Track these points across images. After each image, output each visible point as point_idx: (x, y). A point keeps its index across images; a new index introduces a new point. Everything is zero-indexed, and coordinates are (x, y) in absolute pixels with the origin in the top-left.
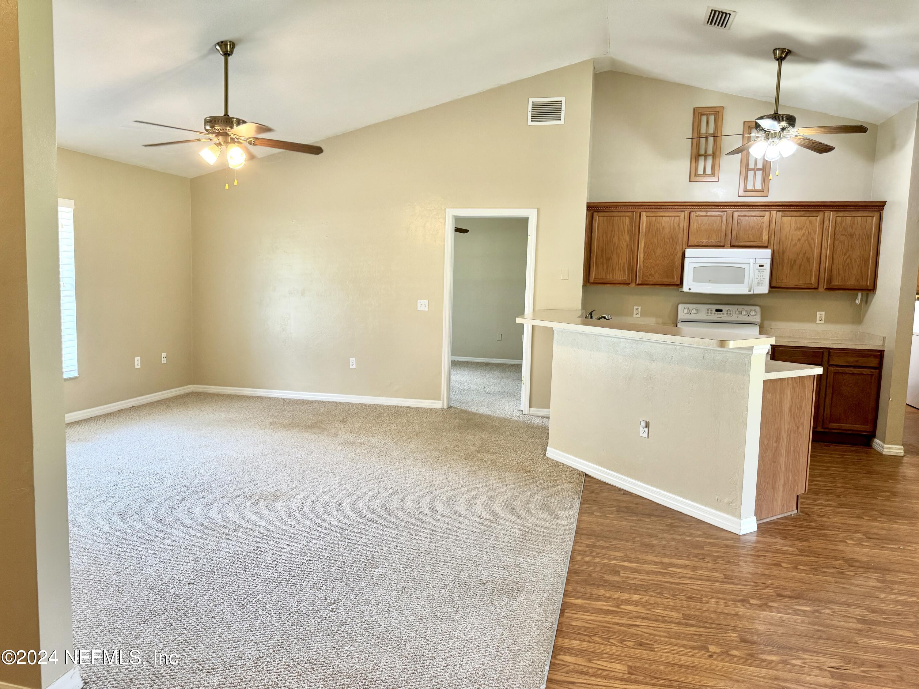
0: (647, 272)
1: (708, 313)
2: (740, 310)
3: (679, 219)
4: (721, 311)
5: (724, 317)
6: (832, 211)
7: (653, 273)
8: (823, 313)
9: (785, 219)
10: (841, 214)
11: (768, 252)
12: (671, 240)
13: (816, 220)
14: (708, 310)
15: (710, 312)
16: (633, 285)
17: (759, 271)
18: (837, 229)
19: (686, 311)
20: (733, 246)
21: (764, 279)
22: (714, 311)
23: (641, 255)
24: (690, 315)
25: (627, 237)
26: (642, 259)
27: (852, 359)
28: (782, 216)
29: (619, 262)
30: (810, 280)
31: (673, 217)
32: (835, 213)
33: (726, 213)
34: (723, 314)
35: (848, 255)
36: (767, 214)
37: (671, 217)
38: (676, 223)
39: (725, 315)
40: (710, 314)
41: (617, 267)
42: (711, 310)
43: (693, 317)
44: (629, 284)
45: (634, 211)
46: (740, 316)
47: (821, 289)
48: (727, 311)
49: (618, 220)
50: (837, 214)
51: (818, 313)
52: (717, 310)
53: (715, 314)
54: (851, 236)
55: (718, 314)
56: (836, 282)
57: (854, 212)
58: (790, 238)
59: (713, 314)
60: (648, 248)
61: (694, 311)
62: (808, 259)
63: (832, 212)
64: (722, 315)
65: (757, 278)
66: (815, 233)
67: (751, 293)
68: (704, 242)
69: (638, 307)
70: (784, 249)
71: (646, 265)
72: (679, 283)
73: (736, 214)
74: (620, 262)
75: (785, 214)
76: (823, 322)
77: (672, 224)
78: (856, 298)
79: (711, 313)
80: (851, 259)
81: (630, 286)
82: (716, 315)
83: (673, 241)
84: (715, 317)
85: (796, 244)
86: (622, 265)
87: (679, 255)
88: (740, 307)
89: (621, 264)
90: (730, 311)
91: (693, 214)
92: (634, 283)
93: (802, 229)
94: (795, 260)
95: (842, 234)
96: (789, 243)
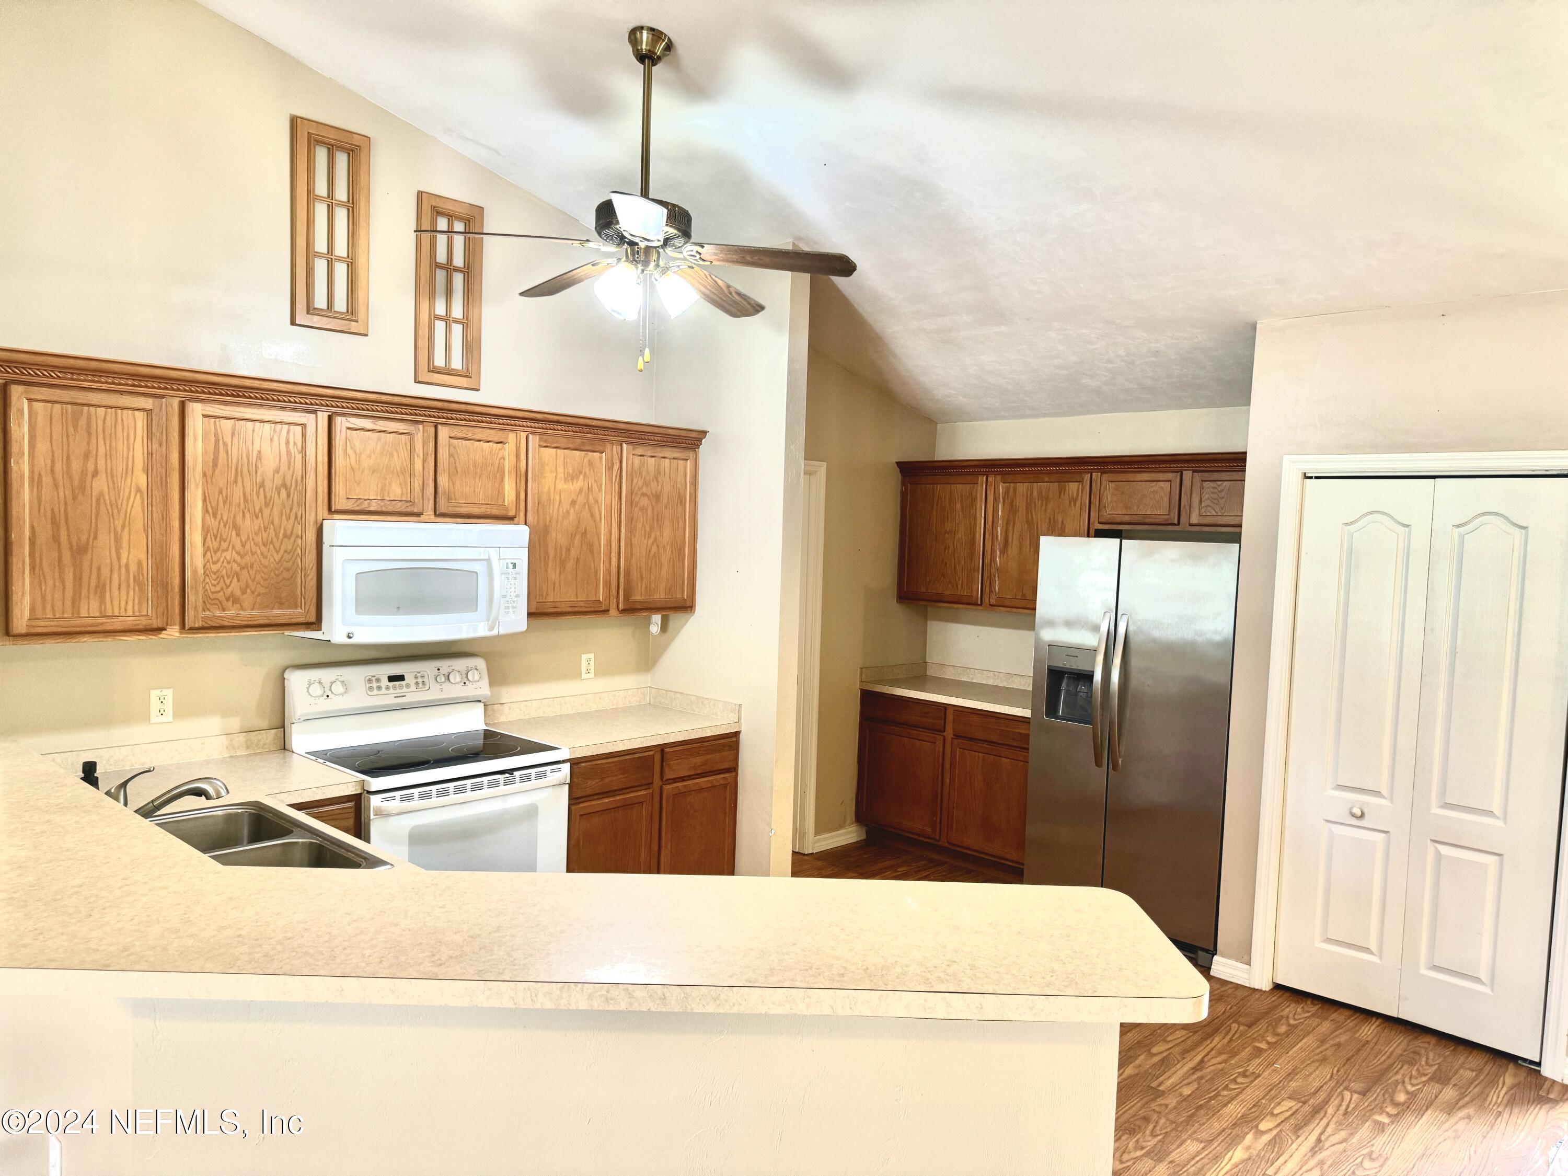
0: (218, 588)
1: (371, 688)
2: (444, 670)
3: (304, 435)
4: (401, 678)
5: (409, 694)
6: (627, 443)
7: (238, 593)
8: (592, 656)
9: (549, 454)
10: (640, 450)
11: (520, 533)
12: (284, 493)
13: (601, 458)
14: (370, 681)
15: (375, 685)
16: (173, 632)
17: (510, 578)
18: (635, 482)
19: (316, 690)
20: (440, 515)
22: (385, 682)
23: (195, 537)
24: (329, 700)
25: (141, 479)
26: (199, 550)
28: (540, 446)
29: (119, 559)
30: (596, 593)
31: (285, 427)
32: (631, 447)
33: (421, 427)
34: (408, 686)
35: (653, 537)
36: (511, 437)
37: (279, 426)
38: (295, 444)
39: (413, 688)
40: (375, 692)
41: (116, 576)
42: (378, 680)
43: (337, 703)
44: (160, 630)
46: (447, 685)
47: (613, 612)
48: (416, 677)
49: (108, 423)
50: (634, 449)
51: (587, 658)
52: (392, 679)
53: (387, 688)
54: (657, 497)
55: (394, 688)
56: (638, 596)
57: (659, 449)
58: (557, 497)
59: (384, 691)
60: (215, 516)
61: (338, 688)
62: (590, 546)
63: (625, 446)
64: (405, 690)
65: (503, 596)
66: (600, 490)
67: (495, 633)
68: (374, 503)
69: (165, 692)
70: (548, 522)
71: (215, 568)
72: (313, 619)
73: (443, 432)
74: (124, 561)
75: (544, 441)
76: (592, 675)
77: (283, 444)
78: (648, 623)
79: (379, 688)
80: (658, 546)
81: (164, 635)
82: (391, 691)
83: (288, 495)
84: (389, 695)
85: (568, 512)
86: (132, 569)
87: (311, 535)
88: (446, 667)
89: (127, 566)
90: (423, 677)
91: (341, 423)
92: (177, 627)
93: (578, 478)
94: (568, 550)
95: (644, 495)
96: (555, 511)
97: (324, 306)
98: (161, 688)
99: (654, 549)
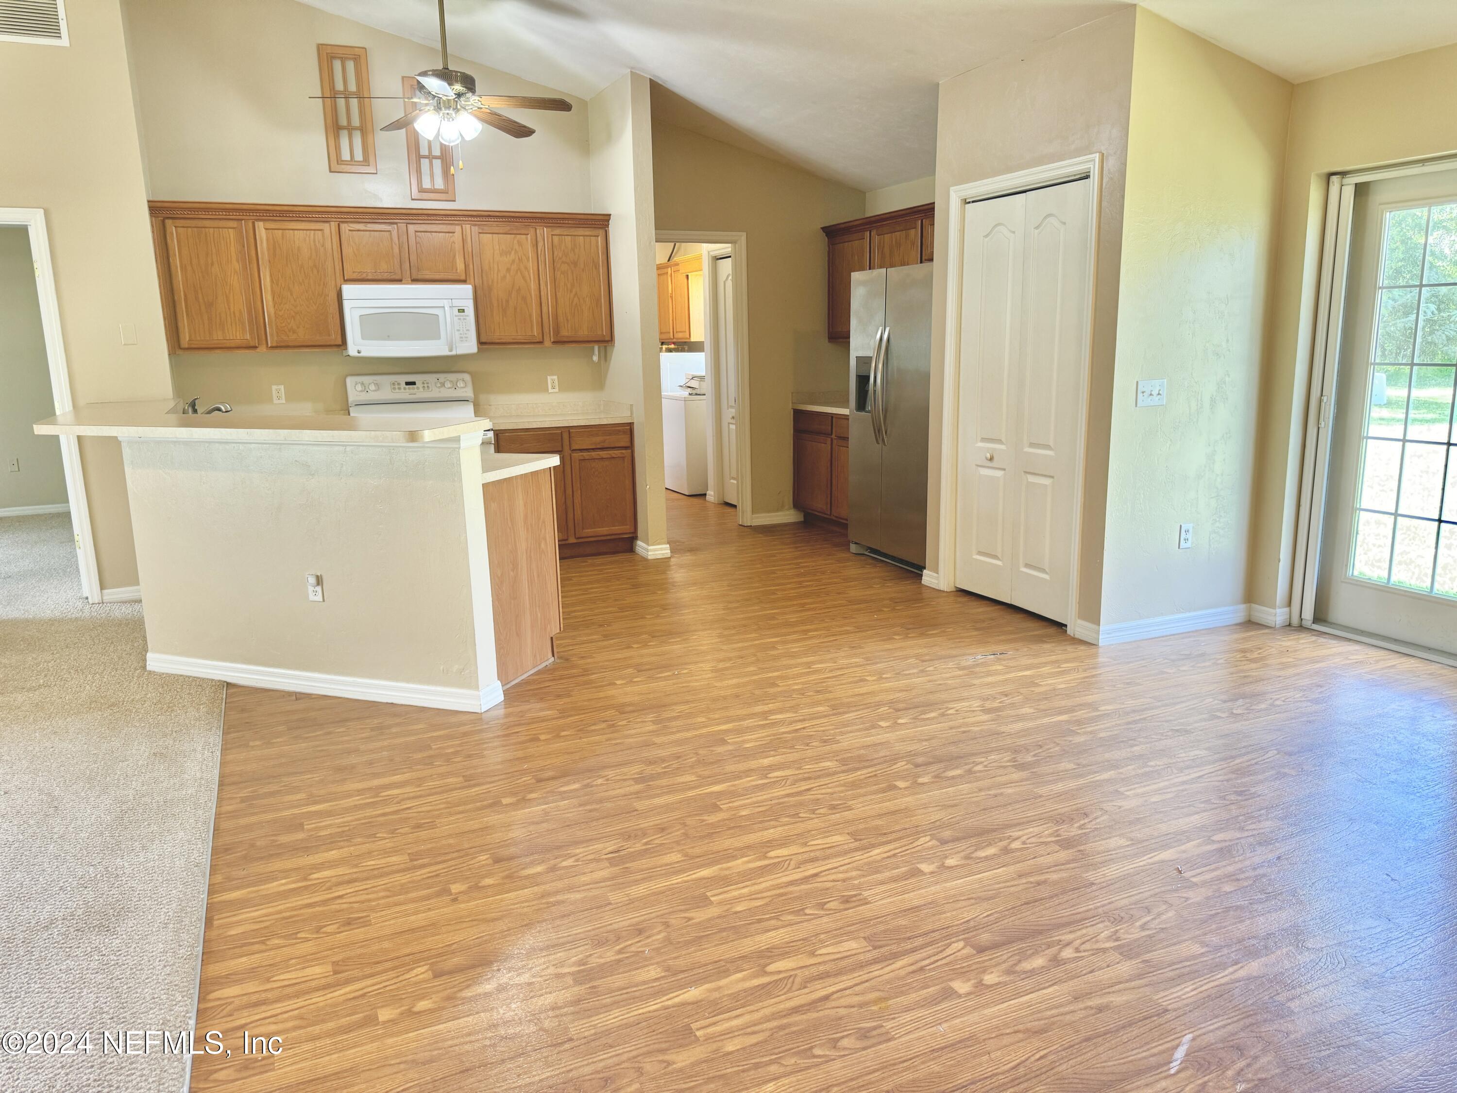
0: (284, 325)
1: (394, 389)
2: (441, 380)
3: (323, 236)
4: (414, 383)
5: (418, 393)
6: (546, 227)
7: (295, 328)
8: (555, 377)
9: (486, 238)
10: (557, 231)
11: (466, 290)
12: (315, 271)
13: (527, 239)
14: (394, 384)
15: (397, 387)
16: (263, 349)
17: (460, 319)
18: (556, 253)
19: (359, 388)
20: (415, 281)
21: (468, 330)
22: (403, 385)
23: (268, 297)
24: (368, 394)
25: (236, 266)
26: (271, 303)
27: (597, 439)
28: (480, 233)
29: (229, 309)
30: (532, 330)
31: (312, 232)
32: (550, 229)
33: (395, 226)
34: (418, 388)
35: (574, 291)
36: (458, 229)
37: (308, 232)
38: (319, 242)
39: (421, 389)
40: (397, 391)
41: (229, 318)
42: (399, 384)
43: (373, 396)
44: (256, 347)
46: (442, 389)
47: (547, 343)
48: (423, 383)
49: (216, 236)
50: (552, 231)
51: (549, 378)
52: (407, 383)
53: (405, 389)
54: (575, 264)
55: (409, 389)
56: (565, 333)
57: (573, 230)
58: (496, 266)
59: (402, 390)
60: (278, 285)
61: (372, 387)
62: (524, 299)
63: (545, 229)
64: (416, 390)
65: (458, 330)
66: (528, 260)
67: (454, 353)
68: (370, 274)
69: (279, 387)
70: (490, 283)
71: (281, 313)
72: (339, 342)
73: (412, 228)
74: (232, 310)
75: (483, 229)
76: (557, 390)
77: (312, 242)
78: (593, 353)
79: (399, 389)
80: (579, 299)
81: (258, 350)
82: (407, 391)
83: (318, 272)
84: (406, 393)
85: (504, 277)
86: (237, 314)
87: (333, 295)
88: (442, 377)
89: (234, 313)
90: (428, 383)
91: (344, 226)
92: (265, 346)
93: (510, 253)
94: (507, 301)
95: (563, 262)
96: (495, 275)
97: (349, 158)
98: (277, 384)
99: (576, 299)
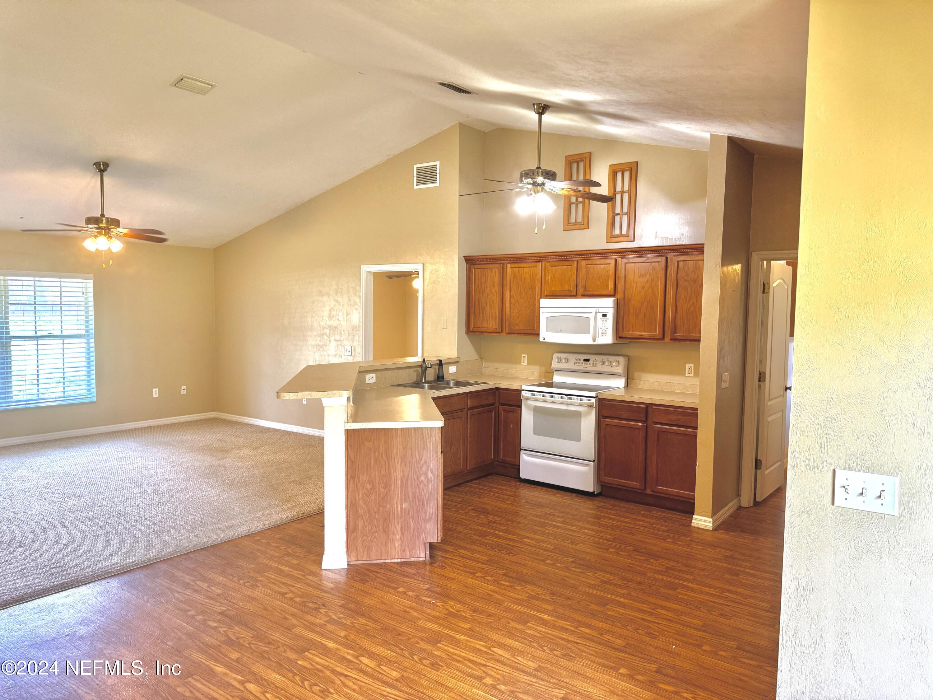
0: (513, 321)
1: (576, 363)
2: (604, 360)
3: (537, 270)
4: (588, 360)
5: (590, 367)
7: (518, 323)
9: (631, 266)
10: (683, 258)
11: (610, 302)
12: (531, 290)
13: (659, 265)
14: (577, 360)
16: (504, 334)
17: (603, 321)
18: (679, 275)
19: (558, 361)
20: (583, 296)
21: (607, 328)
22: (582, 361)
23: (507, 305)
24: (561, 365)
26: (508, 309)
27: (674, 417)
28: (626, 263)
29: (491, 311)
30: (655, 330)
31: (532, 268)
34: (590, 364)
36: (613, 261)
37: (530, 268)
39: (592, 365)
40: (578, 364)
41: (490, 316)
42: (580, 360)
43: (564, 366)
44: (500, 333)
45: (501, 263)
46: (604, 366)
47: (667, 339)
48: (594, 361)
49: (490, 273)
50: (679, 258)
51: (687, 365)
52: (585, 360)
53: (582, 363)
55: (585, 364)
58: (635, 285)
59: (581, 364)
60: (513, 298)
61: (564, 361)
62: (652, 308)
63: (674, 256)
64: (588, 365)
65: (601, 328)
66: (657, 280)
67: (596, 343)
68: (558, 292)
69: (525, 355)
70: (630, 296)
71: (512, 314)
72: (536, 332)
73: (584, 263)
75: (628, 260)
77: (531, 274)
79: (579, 363)
80: (695, 307)
81: (502, 334)
82: (583, 365)
83: (533, 290)
84: (582, 366)
85: (640, 292)
86: (494, 314)
87: (538, 305)
88: (606, 357)
90: (596, 361)
93: (646, 276)
94: (640, 309)
95: (686, 281)
96: (634, 291)
97: (574, 221)
99: (692, 308)
